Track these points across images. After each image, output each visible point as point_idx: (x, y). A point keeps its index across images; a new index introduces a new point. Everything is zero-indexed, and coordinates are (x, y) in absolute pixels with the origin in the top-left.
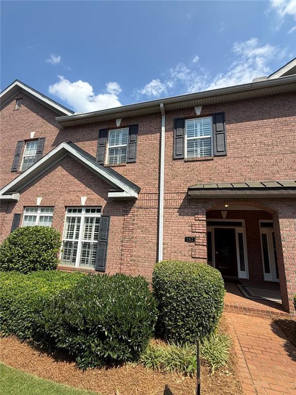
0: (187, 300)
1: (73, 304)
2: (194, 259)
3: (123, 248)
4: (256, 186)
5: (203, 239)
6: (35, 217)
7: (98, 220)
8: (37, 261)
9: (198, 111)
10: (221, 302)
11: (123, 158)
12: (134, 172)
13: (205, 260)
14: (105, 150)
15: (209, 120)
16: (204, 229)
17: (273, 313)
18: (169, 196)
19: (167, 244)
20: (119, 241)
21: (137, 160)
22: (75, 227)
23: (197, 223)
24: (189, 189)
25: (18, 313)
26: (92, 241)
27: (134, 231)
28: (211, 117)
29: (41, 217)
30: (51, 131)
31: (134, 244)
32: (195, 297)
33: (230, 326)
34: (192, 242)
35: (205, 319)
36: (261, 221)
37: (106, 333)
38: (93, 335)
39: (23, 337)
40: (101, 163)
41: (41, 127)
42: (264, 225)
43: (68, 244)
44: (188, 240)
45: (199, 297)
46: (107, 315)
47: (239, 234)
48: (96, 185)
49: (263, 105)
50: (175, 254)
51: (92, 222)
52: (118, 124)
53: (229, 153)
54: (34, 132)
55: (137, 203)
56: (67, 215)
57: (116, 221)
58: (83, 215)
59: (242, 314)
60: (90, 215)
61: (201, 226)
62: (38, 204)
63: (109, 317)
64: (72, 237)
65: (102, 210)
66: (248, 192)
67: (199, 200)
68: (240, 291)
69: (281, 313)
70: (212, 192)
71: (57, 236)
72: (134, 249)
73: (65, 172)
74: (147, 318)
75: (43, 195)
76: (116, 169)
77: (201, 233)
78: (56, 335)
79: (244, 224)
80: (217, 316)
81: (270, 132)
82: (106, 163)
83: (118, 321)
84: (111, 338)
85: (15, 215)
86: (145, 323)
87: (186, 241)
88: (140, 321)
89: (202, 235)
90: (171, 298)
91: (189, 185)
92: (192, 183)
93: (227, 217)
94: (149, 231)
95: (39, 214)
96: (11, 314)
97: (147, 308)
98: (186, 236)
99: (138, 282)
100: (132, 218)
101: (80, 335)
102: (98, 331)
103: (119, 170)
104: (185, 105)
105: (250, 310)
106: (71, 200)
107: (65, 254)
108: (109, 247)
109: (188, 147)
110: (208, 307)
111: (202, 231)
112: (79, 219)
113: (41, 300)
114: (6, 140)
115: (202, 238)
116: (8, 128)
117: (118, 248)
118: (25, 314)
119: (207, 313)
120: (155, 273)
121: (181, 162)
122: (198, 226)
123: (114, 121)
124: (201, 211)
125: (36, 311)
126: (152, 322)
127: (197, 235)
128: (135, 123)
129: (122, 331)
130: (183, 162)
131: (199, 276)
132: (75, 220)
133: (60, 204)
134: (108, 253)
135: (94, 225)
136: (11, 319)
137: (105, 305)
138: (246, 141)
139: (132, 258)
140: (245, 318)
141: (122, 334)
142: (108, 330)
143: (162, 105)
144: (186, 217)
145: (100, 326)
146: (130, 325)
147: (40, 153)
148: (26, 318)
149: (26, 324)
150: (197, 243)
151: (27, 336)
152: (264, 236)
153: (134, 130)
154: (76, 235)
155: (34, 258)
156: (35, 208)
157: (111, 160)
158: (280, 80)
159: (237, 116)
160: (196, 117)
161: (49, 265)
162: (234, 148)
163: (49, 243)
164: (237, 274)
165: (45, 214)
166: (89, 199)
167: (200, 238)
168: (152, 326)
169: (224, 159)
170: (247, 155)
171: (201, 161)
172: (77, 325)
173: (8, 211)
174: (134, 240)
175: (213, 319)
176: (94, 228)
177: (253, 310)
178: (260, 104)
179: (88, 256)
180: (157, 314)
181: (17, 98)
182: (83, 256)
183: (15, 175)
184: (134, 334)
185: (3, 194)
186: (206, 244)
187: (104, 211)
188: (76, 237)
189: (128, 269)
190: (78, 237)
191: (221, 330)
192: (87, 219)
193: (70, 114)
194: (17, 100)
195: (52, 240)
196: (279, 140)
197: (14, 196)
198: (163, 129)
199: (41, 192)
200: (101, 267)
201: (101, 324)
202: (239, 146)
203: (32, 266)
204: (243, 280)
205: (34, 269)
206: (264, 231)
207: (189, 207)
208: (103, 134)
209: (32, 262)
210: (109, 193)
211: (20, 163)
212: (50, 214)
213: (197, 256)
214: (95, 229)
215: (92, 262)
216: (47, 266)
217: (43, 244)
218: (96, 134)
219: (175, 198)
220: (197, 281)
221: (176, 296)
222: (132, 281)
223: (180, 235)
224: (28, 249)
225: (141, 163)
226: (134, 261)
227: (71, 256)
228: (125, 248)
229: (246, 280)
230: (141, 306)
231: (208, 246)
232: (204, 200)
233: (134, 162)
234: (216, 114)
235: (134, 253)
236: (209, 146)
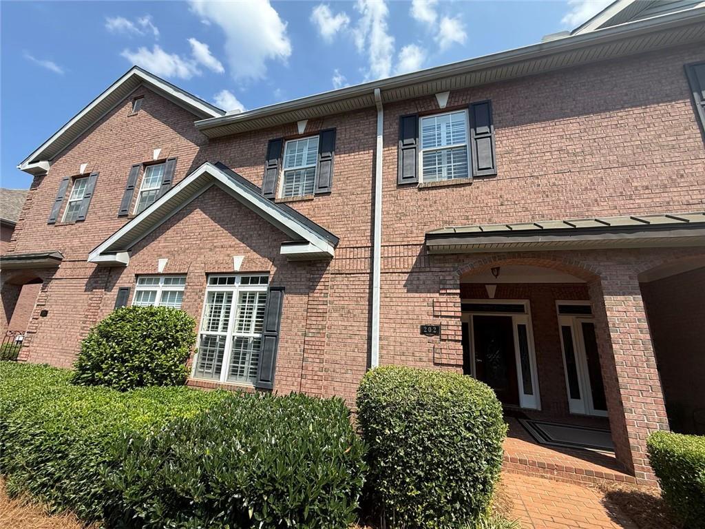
0: (428, 443)
2: (438, 368)
3: (306, 347)
4: (556, 227)
5: (455, 328)
6: (155, 293)
7: (263, 297)
8: (147, 369)
9: (443, 102)
10: (499, 448)
11: (310, 188)
12: (327, 211)
13: (458, 369)
14: (278, 174)
15: (462, 116)
16: (456, 309)
17: (600, 475)
18: (391, 252)
19: (387, 338)
20: (300, 334)
21: (333, 190)
22: (223, 311)
23: (443, 298)
24: (429, 237)
25: (81, 464)
26: (252, 335)
27: (327, 315)
28: (466, 111)
29: (165, 293)
30: (186, 150)
31: (326, 339)
32: (443, 437)
33: (515, 501)
34: (436, 334)
35: (466, 486)
36: (559, 303)
37: (250, 512)
38: (223, 517)
39: (87, 515)
40: (270, 196)
41: (171, 140)
42: (566, 310)
43: (209, 341)
44: (426, 330)
45: (451, 437)
46: (254, 472)
47: (519, 326)
48: (260, 235)
49: (561, 85)
50: (403, 358)
51: (252, 302)
52: (301, 130)
53: (501, 170)
54: (160, 150)
55: (334, 266)
56: (210, 288)
57: (294, 299)
58: (237, 288)
59: (536, 476)
60: (250, 288)
61: (452, 304)
62: (160, 270)
63: (259, 477)
64: (217, 328)
65: (270, 280)
67: (447, 257)
68: (527, 430)
69: (616, 476)
70: (472, 241)
71: (188, 326)
72: (326, 348)
74: (343, 481)
75: (171, 254)
76: (295, 207)
77: (451, 317)
78: (143, 515)
79: (527, 308)
80: (492, 478)
81: (577, 131)
82: (280, 196)
83: (277, 486)
84: (261, 524)
85: (121, 289)
86: (336, 491)
87: (422, 333)
88: (327, 488)
89: (453, 321)
90: (394, 437)
91: (427, 230)
92: (433, 227)
93: (496, 297)
94: (355, 316)
95: (160, 288)
96: (69, 466)
97: (343, 457)
98: (424, 323)
99: (334, 410)
100: (324, 291)
101: (194, 515)
102: (234, 507)
103: (302, 208)
104: (418, 90)
105: (551, 468)
106: (216, 261)
107: (204, 359)
108: (280, 344)
109: (424, 166)
110: (472, 458)
111: (452, 314)
112: (230, 295)
114: (113, 164)
115: (453, 328)
116: (118, 144)
117: (297, 346)
118: (93, 467)
119: (469, 471)
120: (362, 389)
121: (414, 190)
122: (444, 304)
123: (294, 125)
124: (451, 278)
125: (113, 465)
126: (354, 489)
127: (444, 321)
128: (329, 127)
129: (285, 508)
130: (416, 190)
131: (452, 393)
132: (222, 297)
133: (197, 271)
134: (278, 357)
135: (256, 304)
136: (68, 477)
137: (254, 450)
138: (533, 148)
139: (321, 366)
140: (545, 485)
141: (287, 516)
142: (254, 506)
143: (377, 91)
145: (236, 496)
146: (303, 496)
147: (167, 184)
148: (94, 475)
149: (97, 489)
150: (444, 337)
151: (96, 514)
152: (567, 330)
154: (225, 324)
155: (142, 362)
156: (153, 277)
157: (288, 191)
158: (596, 35)
159: (513, 106)
160: (439, 111)
161: (173, 378)
162: (511, 162)
163: (172, 336)
164: (517, 402)
165: (171, 288)
166: (247, 261)
167: (450, 328)
168: (353, 495)
169: (493, 182)
170: (535, 174)
171: (448, 186)
172: (187, 492)
174: (327, 331)
175: (484, 486)
176: (255, 312)
177: (559, 469)
178: (556, 83)
179: (243, 363)
180: (365, 472)
181: (134, 96)
182: (234, 362)
183: (124, 220)
184: (311, 517)
185: (102, 254)
186: (460, 338)
187: (273, 281)
188: (224, 328)
189: (315, 386)
190: (227, 328)
191: (498, 509)
192: (243, 296)
193: (217, 115)
194: (135, 99)
195: (177, 331)
196: (596, 144)
197: (121, 257)
199: (167, 249)
200: (265, 385)
201: (240, 492)
202: (518, 158)
203: (136, 377)
204: (530, 410)
205: (141, 383)
206: (565, 320)
207: (428, 269)
208: (275, 151)
209: (139, 369)
210: (282, 248)
211: (134, 201)
212: (180, 288)
213: (444, 361)
214: (258, 313)
215: (251, 373)
216: (166, 379)
217: (160, 338)
218: (263, 148)
219: (402, 255)
220: (447, 403)
221: (404, 434)
222: (318, 405)
223: (411, 321)
224: (130, 346)
225: (340, 195)
226: (326, 370)
227: (215, 363)
228: (310, 347)
229: (535, 411)
230: (330, 453)
231: (465, 342)
232: (457, 256)
233: (329, 193)
234: (475, 105)
235: (326, 357)
236: (462, 161)
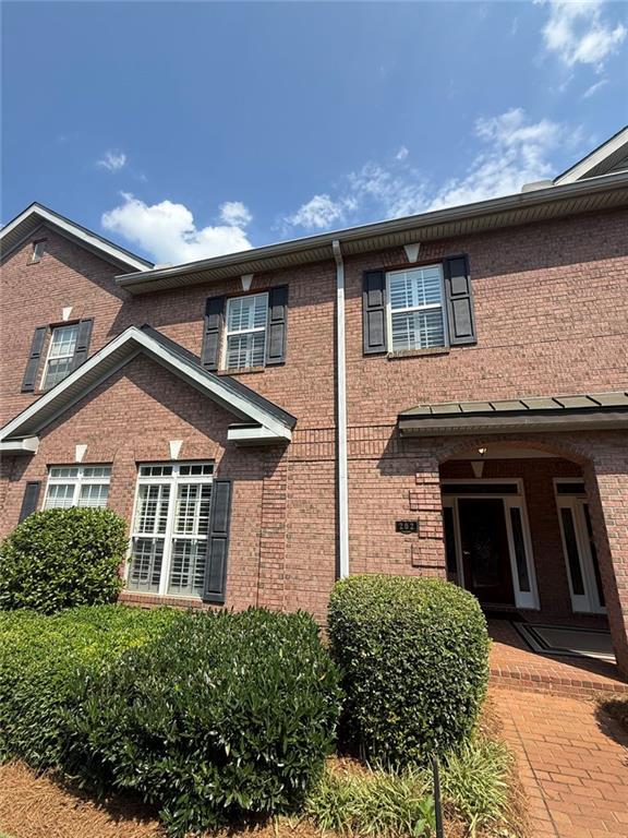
0: (407, 665)
1: (154, 683)
2: (417, 570)
4: (543, 407)
5: (436, 524)
6: (72, 487)
7: (206, 490)
8: (75, 585)
9: (413, 255)
10: (483, 666)
11: (258, 357)
12: (281, 385)
13: (440, 571)
14: (220, 340)
15: (436, 271)
16: (436, 502)
17: (598, 686)
18: (359, 434)
19: (357, 537)
20: (254, 534)
21: (287, 360)
22: (159, 506)
23: (421, 489)
24: (401, 418)
25: (28, 706)
26: (195, 536)
27: (286, 511)
28: (440, 266)
29: (85, 487)
30: (105, 305)
31: (285, 540)
32: (423, 657)
33: (504, 721)
34: (413, 531)
35: (448, 708)
36: (558, 480)
37: (227, 749)
38: (198, 755)
39: (40, 762)
40: (211, 367)
41: (84, 296)
42: (564, 489)
43: (141, 544)
44: (402, 527)
45: (432, 658)
46: (229, 707)
47: (512, 510)
48: (201, 415)
49: (546, 238)
50: (377, 560)
51: (194, 495)
52: (246, 286)
53: (482, 337)
54: (71, 308)
55: (291, 451)
56: (141, 480)
57: (245, 492)
58: (175, 480)
59: (530, 691)
60: (191, 479)
61: (430, 496)
62: (79, 459)
63: (234, 712)
64: (152, 528)
65: (215, 469)
66: (527, 420)
67: (423, 440)
68: (520, 634)
69: (615, 687)
70: (450, 423)
71: (120, 528)
72: (286, 551)
73: (135, 390)
74: (319, 712)
75: (90, 439)
76: (243, 380)
77: (431, 511)
78: (113, 758)
79: (521, 489)
80: (476, 698)
81: (565, 293)
82: (223, 366)
83: (253, 719)
84: (239, 761)
85: (29, 483)
86: (313, 722)
87: (398, 530)
88: (304, 719)
89: (432, 516)
90: (372, 660)
91: (400, 409)
92: (406, 405)
93: (485, 475)
94: (318, 511)
95: (79, 480)
96: (13, 709)
97: (318, 685)
98: (399, 519)
99: (297, 626)
100: (281, 483)
101: (167, 755)
102: (210, 746)
103: (251, 382)
104: (384, 242)
105: (546, 681)
106: (148, 447)
107: (137, 567)
108: (231, 547)
109: (393, 330)
110: (453, 679)
111: (431, 507)
112: (166, 489)
113: (82, 677)
114: (10, 326)
115: (433, 523)
116: (16, 300)
117: (251, 549)
118: (45, 709)
119: (451, 693)
120: (333, 605)
121: (381, 360)
122: (422, 496)
123: (237, 280)
124: (428, 465)
125: (70, 703)
126: (331, 718)
127: (422, 516)
128: (280, 284)
129: (263, 743)
130: (385, 361)
131: (431, 608)
132: (157, 491)
133: (125, 458)
134: (229, 562)
135: (199, 500)
136: (13, 721)
137: (225, 682)
138: (517, 312)
139: (281, 571)
140: (537, 699)
141: (264, 751)
142: (231, 742)
143: (336, 245)
144: (396, 479)
145: (212, 733)
146: (280, 729)
147: (82, 352)
148: (46, 718)
149: (49, 732)
150: (422, 535)
151: (50, 761)
152: (567, 512)
153: (279, 297)
154: (161, 523)
155: (69, 578)
156: (70, 468)
157: (232, 360)
158: (580, 186)
159: (493, 262)
160: (408, 266)
161: (102, 593)
162: (492, 328)
163: (102, 544)
164: (513, 601)
165: (92, 480)
166: (186, 446)
167: (430, 523)
168: (330, 726)
169: (472, 351)
170: (520, 343)
171: (422, 356)
172: (161, 731)
173: (13, 476)
174: (286, 531)
175: (467, 708)
176: (198, 507)
177: (554, 681)
178: (539, 236)
179: (186, 571)
180: (340, 700)
181: (34, 238)
182: (175, 570)
183: (29, 398)
184: (290, 748)
185: (3, 441)
186: (441, 535)
187: (219, 471)
188: (160, 529)
189: (274, 597)
190: (164, 529)
191: (485, 731)
192: (183, 489)
193: (144, 269)
194: (35, 243)
195: (107, 538)
196: (585, 308)
197: (26, 444)
198: (341, 292)
199: (85, 433)
200: (214, 594)
201: (217, 729)
202: (500, 323)
203: (63, 596)
204: (527, 611)
205: (69, 603)
206: (564, 501)
207: (402, 455)
208: (215, 307)
209: (63, 587)
210: (229, 431)
211: (41, 373)
212: (104, 480)
213: (424, 563)
214: (201, 510)
215: (196, 582)
216: (97, 596)
217: (89, 546)
218: (201, 307)
219: (371, 438)
220: (427, 621)
221: (382, 656)
222: (284, 623)
223: (384, 517)
224: (55, 559)
225: (296, 366)
226: (288, 577)
227: (151, 571)
228: (267, 550)
229: (533, 611)
230: (304, 682)
232: (434, 439)
233: (282, 364)
234: (449, 259)
236: (438, 324)
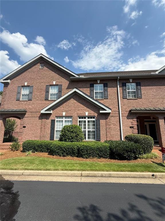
4: (153, 109)
6: (62, 121)
7: (94, 121)
9: (131, 81)
11: (102, 97)
12: (108, 103)
14: (94, 93)
16: (136, 123)
17: (158, 148)
18: (123, 112)
20: (105, 129)
21: (108, 98)
23: (134, 122)
26: (91, 130)
27: (111, 125)
28: (135, 83)
29: (65, 121)
30: (65, 83)
31: (111, 130)
41: (58, 79)
44: (131, 127)
48: (91, 107)
50: (127, 133)
52: (98, 82)
53: (143, 97)
54: (55, 82)
55: (111, 115)
56: (79, 120)
57: (102, 122)
58: (87, 120)
60: (90, 119)
62: (64, 115)
65: (95, 118)
72: (111, 132)
73: (75, 101)
75: (66, 111)
76: (99, 101)
81: (155, 91)
82: (94, 98)
85: (52, 120)
89: (136, 126)
94: (116, 125)
95: (64, 119)
100: (109, 120)
103: (101, 102)
106: (81, 113)
108: (101, 132)
109: (128, 94)
112: (85, 122)
115: (136, 127)
116: (38, 78)
117: (105, 132)
121: (126, 99)
123: (96, 81)
127: (134, 126)
128: (106, 83)
138: (148, 93)
139: (111, 135)
144: (129, 120)
147: (60, 91)
150: (134, 129)
152: (146, 125)
153: (105, 86)
154: (84, 128)
156: (62, 117)
157: (96, 97)
159: (145, 84)
162: (144, 96)
165: (67, 119)
166: (89, 113)
169: (141, 99)
170: (149, 98)
171: (133, 99)
173: (47, 119)
174: (111, 128)
182: (89, 136)
183: (47, 102)
185: (45, 111)
187: (97, 118)
192: (89, 122)
193: (77, 76)
194: (40, 63)
196: (158, 94)
197: (51, 112)
198: (118, 86)
199: (64, 110)
200: (98, 139)
202: (146, 95)
206: (146, 123)
207: (130, 116)
210: (100, 111)
211: (49, 96)
213: (134, 133)
218: (89, 85)
219: (125, 113)
223: (128, 126)
225: (110, 99)
228: (108, 132)
231: (138, 129)
232: (136, 113)
233: (108, 99)
234: (137, 83)
235: (111, 133)
236: (135, 94)
